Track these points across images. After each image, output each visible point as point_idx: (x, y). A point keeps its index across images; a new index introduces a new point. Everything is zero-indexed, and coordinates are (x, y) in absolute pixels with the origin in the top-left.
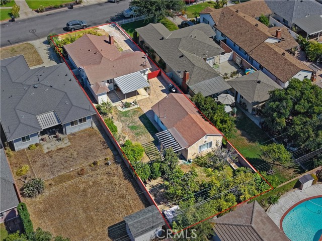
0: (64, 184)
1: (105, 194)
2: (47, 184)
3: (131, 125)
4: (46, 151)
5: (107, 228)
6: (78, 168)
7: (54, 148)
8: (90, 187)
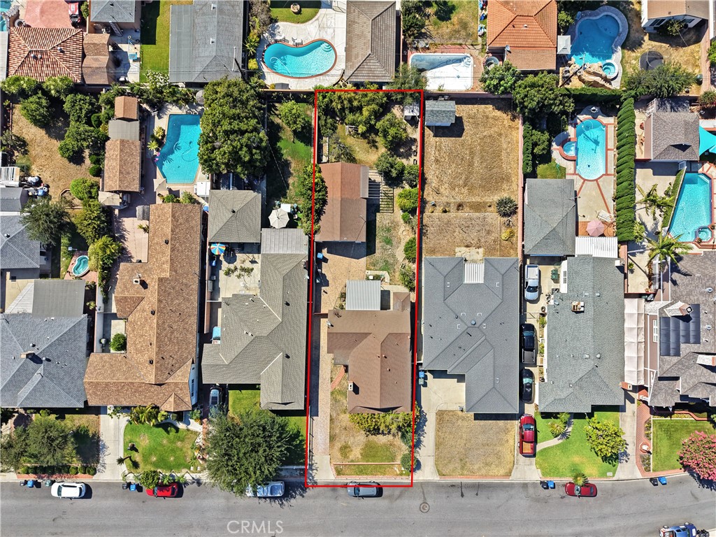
0: (479, 200)
1: (450, 171)
2: (492, 209)
3: (388, 247)
4: (481, 250)
5: (462, 138)
6: (460, 214)
7: (473, 250)
8: (459, 186)
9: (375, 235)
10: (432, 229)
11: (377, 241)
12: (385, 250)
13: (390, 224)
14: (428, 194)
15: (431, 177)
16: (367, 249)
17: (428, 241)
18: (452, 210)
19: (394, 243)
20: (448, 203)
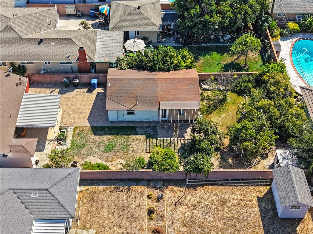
9: (117, 134)
10: (125, 197)
11: (110, 137)
12: (99, 146)
13: (131, 149)
14: (174, 191)
15: (199, 194)
16: (100, 127)
17: (108, 192)
18: (152, 223)
19: (107, 154)
20: (163, 217)
